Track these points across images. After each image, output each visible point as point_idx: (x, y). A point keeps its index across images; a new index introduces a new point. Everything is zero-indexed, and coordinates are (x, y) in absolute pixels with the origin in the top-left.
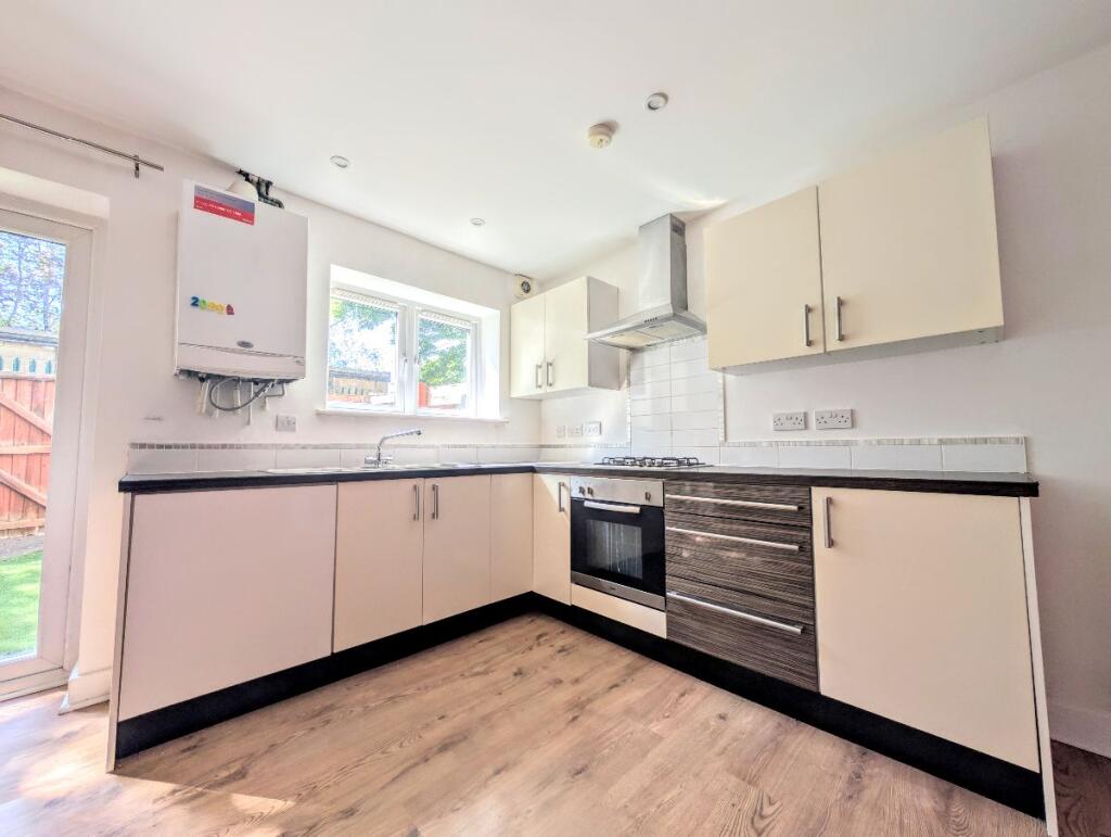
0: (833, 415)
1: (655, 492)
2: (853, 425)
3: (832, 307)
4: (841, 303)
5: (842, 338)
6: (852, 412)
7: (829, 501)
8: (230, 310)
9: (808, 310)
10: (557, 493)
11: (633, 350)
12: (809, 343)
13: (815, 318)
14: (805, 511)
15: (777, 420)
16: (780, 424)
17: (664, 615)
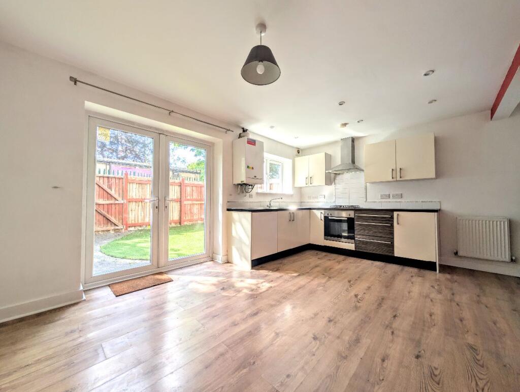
0: (397, 195)
1: (352, 214)
2: (401, 197)
3: (398, 170)
4: (400, 169)
5: (401, 177)
6: (401, 194)
7: (398, 215)
8: (253, 168)
9: (393, 170)
10: (320, 215)
11: (336, 174)
12: (393, 178)
13: (394, 172)
14: (392, 217)
15: (381, 196)
16: (382, 197)
17: (354, 245)
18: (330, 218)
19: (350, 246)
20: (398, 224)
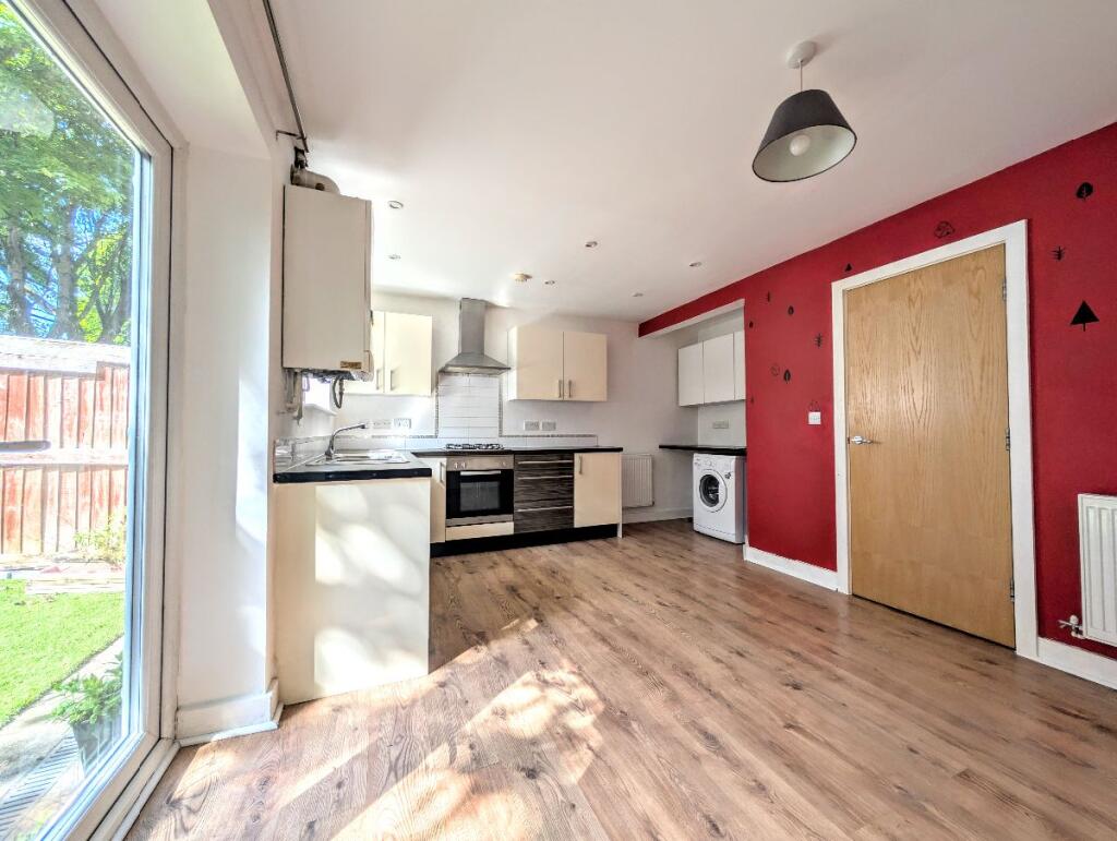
0: (549, 424)
2: (555, 428)
3: (567, 383)
4: (570, 382)
6: (555, 423)
7: (580, 458)
9: (560, 382)
10: (439, 470)
12: (560, 396)
13: (562, 386)
15: (527, 425)
17: (512, 524)
18: (462, 473)
19: (505, 528)
20: (581, 472)
